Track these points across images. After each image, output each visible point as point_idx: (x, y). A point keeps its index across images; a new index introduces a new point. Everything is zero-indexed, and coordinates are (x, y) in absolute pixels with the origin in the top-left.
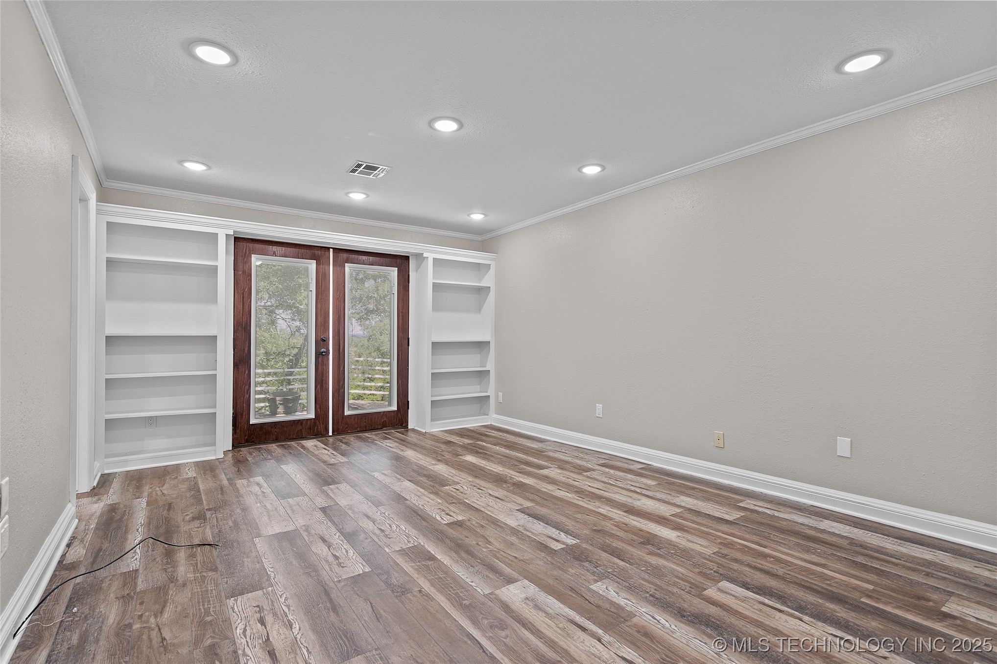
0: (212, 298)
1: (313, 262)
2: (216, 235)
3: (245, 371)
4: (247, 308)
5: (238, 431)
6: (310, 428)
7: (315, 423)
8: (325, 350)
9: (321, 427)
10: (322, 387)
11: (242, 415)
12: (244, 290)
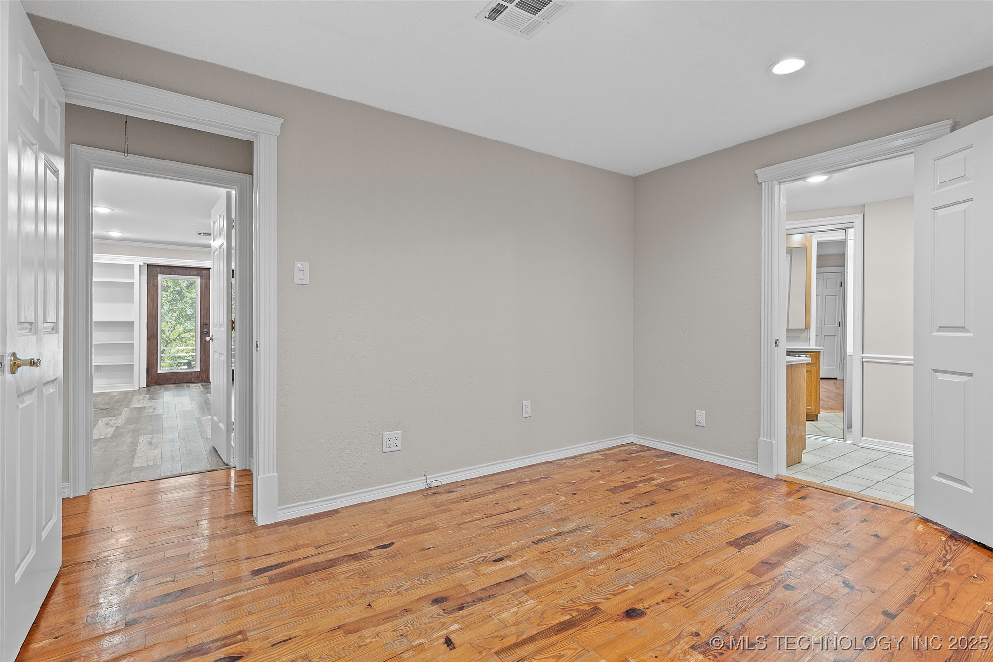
0: (131, 300)
1: (197, 278)
2: (133, 266)
3: (154, 342)
4: (155, 306)
5: (150, 377)
6: (197, 377)
7: (200, 374)
8: (207, 330)
9: (204, 377)
10: (205, 352)
11: (152, 368)
12: (153, 295)
